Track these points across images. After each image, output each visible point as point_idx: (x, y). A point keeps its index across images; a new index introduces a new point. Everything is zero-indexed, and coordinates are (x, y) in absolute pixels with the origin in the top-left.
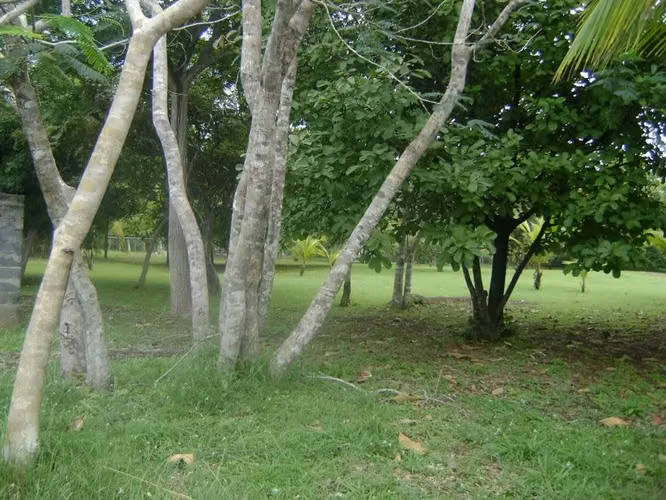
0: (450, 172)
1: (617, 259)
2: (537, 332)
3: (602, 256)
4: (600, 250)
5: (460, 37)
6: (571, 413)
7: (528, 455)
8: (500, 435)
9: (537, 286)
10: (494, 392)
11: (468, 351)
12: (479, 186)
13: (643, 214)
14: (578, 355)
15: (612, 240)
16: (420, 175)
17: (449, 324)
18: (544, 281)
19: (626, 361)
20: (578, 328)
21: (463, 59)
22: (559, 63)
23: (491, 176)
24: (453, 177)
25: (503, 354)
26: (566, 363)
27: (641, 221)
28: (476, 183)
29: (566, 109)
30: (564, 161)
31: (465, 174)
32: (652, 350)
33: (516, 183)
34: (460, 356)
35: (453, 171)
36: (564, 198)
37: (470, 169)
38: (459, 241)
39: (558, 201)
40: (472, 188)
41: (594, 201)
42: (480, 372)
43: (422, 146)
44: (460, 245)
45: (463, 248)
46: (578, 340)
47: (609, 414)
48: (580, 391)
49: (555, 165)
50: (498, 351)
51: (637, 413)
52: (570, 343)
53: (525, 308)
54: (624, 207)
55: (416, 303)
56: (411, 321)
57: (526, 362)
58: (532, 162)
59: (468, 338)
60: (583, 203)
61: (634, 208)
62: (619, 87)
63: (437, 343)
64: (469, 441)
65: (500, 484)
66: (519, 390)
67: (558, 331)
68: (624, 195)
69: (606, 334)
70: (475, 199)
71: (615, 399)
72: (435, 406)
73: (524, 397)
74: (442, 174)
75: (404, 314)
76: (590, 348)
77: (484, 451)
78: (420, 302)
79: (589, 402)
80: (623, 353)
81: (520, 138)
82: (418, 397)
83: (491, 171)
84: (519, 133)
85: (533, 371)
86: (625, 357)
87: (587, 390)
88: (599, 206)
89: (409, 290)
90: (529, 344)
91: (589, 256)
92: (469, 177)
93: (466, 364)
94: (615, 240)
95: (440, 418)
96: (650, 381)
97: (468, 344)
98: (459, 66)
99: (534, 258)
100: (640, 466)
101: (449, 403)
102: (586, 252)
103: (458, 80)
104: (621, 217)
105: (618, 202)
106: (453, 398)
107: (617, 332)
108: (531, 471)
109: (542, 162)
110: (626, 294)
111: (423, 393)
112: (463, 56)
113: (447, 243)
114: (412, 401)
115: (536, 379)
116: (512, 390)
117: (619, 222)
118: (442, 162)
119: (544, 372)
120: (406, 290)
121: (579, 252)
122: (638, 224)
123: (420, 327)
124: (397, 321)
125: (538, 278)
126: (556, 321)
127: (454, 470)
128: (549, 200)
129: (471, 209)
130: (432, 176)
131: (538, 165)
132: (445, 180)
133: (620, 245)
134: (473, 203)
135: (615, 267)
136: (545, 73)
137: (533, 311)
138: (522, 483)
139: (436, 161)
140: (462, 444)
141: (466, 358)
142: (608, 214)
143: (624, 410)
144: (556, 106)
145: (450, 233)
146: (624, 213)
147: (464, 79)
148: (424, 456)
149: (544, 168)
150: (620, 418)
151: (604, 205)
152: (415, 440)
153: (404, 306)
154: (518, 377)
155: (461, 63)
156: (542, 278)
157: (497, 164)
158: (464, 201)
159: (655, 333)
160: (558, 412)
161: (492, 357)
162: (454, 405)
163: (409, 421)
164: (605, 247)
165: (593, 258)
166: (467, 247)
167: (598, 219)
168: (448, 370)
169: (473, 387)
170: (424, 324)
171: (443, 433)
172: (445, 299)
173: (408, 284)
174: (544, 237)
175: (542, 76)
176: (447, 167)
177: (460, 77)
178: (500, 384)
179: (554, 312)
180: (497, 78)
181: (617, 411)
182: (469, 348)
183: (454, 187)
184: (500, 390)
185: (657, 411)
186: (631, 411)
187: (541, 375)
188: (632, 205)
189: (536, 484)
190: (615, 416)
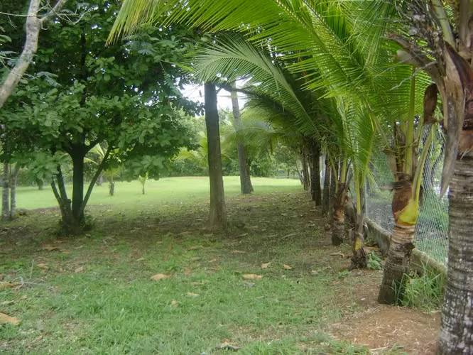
0: (30, 113)
1: (156, 167)
2: (110, 225)
3: (145, 167)
4: (143, 162)
5: (33, 12)
6: (131, 276)
7: (97, 310)
8: (77, 299)
9: (112, 193)
10: (77, 270)
11: (58, 244)
12: (53, 122)
13: (172, 136)
14: (137, 236)
15: (151, 155)
16: (8, 116)
17: (47, 227)
18: (116, 189)
19: (170, 236)
20: (139, 218)
21: (35, 28)
22: (108, 33)
23: (64, 115)
24: (34, 116)
25: (84, 243)
26: (128, 243)
27: (170, 141)
28: (51, 120)
29: (116, 66)
30: (116, 102)
31: (42, 114)
32: (187, 226)
33: (83, 119)
34: (52, 248)
35: (33, 112)
36: (117, 128)
37: (47, 110)
38: (40, 164)
39: (114, 130)
40: (48, 124)
41: (138, 129)
42: (66, 258)
43: (5, 93)
44: (42, 167)
45: (44, 169)
46: (139, 227)
47: (156, 272)
48: (138, 260)
49: (110, 104)
50: (81, 241)
51: (175, 269)
52: (133, 229)
53: (103, 210)
54: (158, 132)
55: (21, 215)
56: (17, 229)
57: (100, 246)
58: (93, 103)
59: (59, 235)
60: (130, 130)
61: (166, 132)
62: (141, 48)
63: (35, 241)
64: (55, 308)
65: (76, 334)
66: (94, 266)
67: (125, 223)
68: (158, 124)
69: (158, 220)
70: (52, 132)
71: (161, 262)
72: (30, 287)
73: (97, 271)
74: (24, 115)
75: (12, 224)
76: (146, 231)
77: (65, 313)
78: (24, 213)
79: (144, 267)
80: (168, 231)
81: (84, 86)
82: (16, 283)
83: (63, 111)
84: (82, 83)
85: (105, 252)
86: (170, 233)
87: (142, 259)
88: (141, 132)
89: (14, 206)
90: (103, 233)
91: (137, 167)
92: (45, 116)
93: (56, 254)
94: (154, 155)
95: (33, 296)
96: (185, 247)
97: (58, 239)
98: (32, 33)
99: (103, 173)
100: (174, 302)
101: (40, 284)
102: (135, 164)
103: (32, 43)
104: (157, 139)
105: (154, 128)
106: (46, 280)
107: (165, 217)
108: (98, 320)
109: (100, 103)
110: (172, 192)
111: (19, 280)
112: (35, 26)
113: (31, 166)
114: (12, 287)
115: (107, 257)
116: (89, 267)
117: (156, 142)
118: (25, 106)
119: (113, 251)
120: (11, 206)
121: (131, 164)
122: (168, 143)
123: (24, 232)
124: (6, 230)
125: (112, 187)
126: (123, 216)
127: (42, 331)
128: (108, 130)
129: (49, 140)
130: (17, 117)
131: (98, 105)
132: (27, 119)
133: (157, 158)
134: (50, 135)
135: (155, 173)
136: (100, 41)
137: (109, 210)
138: (92, 330)
139: (21, 105)
140: (49, 312)
141: (56, 250)
142: (148, 137)
143: (166, 268)
144: (109, 63)
145: (34, 158)
146: (159, 136)
147: (36, 43)
148: (19, 325)
149: (102, 108)
150: (164, 274)
151: (145, 131)
152: (12, 315)
153: (11, 218)
154: (95, 257)
155: (34, 31)
156: (115, 187)
157: (67, 106)
158: (44, 134)
159: (189, 216)
160: (122, 277)
161: (76, 246)
162: (44, 285)
163: (8, 302)
164: (147, 160)
165: (140, 169)
166: (47, 168)
167: (141, 141)
168: (42, 259)
169: (61, 269)
170: (27, 230)
171: (34, 306)
172: (43, 210)
173: (13, 201)
174: (109, 157)
175: (99, 42)
176: (28, 108)
177: (34, 41)
178: (80, 264)
179: (123, 210)
180: (65, 44)
181: (162, 269)
182: (59, 242)
183: (34, 123)
184: (81, 268)
185: (187, 265)
186: (171, 268)
187: (111, 253)
188: (164, 130)
189: (102, 328)
190: (160, 273)
